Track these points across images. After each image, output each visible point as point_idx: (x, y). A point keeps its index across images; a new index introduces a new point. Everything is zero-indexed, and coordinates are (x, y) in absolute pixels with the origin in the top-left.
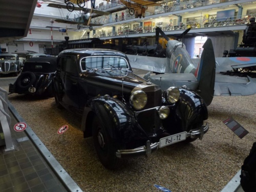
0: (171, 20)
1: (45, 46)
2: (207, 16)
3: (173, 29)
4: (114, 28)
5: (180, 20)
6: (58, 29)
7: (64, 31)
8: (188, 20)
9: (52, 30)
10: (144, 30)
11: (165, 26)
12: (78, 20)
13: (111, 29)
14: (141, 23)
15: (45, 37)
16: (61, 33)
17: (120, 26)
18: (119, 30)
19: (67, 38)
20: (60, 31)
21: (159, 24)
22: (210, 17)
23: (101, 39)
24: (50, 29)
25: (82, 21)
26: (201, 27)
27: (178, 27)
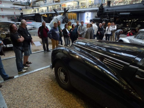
0: (74, 4)
1: (11, 18)
2: (90, 2)
3: (75, 9)
4: (48, 8)
5: (78, 4)
6: (17, 8)
7: (21, 9)
8: (82, 3)
9: (14, 9)
10: (62, 9)
11: (71, 7)
12: (26, 4)
13: (46, 8)
14: (61, 5)
15: (11, 13)
16: (19, 10)
17: (50, 7)
18: (50, 9)
19: (22, 14)
20: (19, 9)
21: (69, 6)
22: (92, 2)
23: (40, 14)
24: (13, 8)
25: (28, 4)
26: (87, 7)
27: (77, 7)
